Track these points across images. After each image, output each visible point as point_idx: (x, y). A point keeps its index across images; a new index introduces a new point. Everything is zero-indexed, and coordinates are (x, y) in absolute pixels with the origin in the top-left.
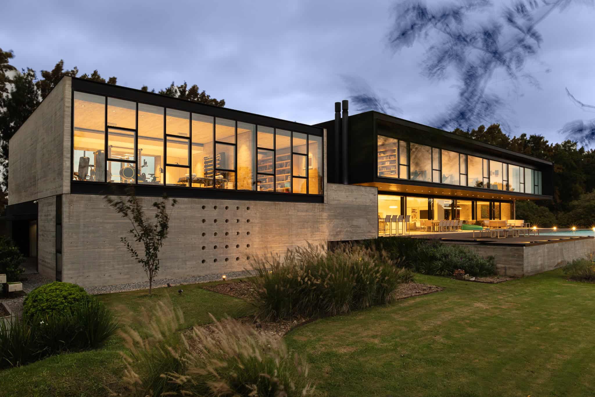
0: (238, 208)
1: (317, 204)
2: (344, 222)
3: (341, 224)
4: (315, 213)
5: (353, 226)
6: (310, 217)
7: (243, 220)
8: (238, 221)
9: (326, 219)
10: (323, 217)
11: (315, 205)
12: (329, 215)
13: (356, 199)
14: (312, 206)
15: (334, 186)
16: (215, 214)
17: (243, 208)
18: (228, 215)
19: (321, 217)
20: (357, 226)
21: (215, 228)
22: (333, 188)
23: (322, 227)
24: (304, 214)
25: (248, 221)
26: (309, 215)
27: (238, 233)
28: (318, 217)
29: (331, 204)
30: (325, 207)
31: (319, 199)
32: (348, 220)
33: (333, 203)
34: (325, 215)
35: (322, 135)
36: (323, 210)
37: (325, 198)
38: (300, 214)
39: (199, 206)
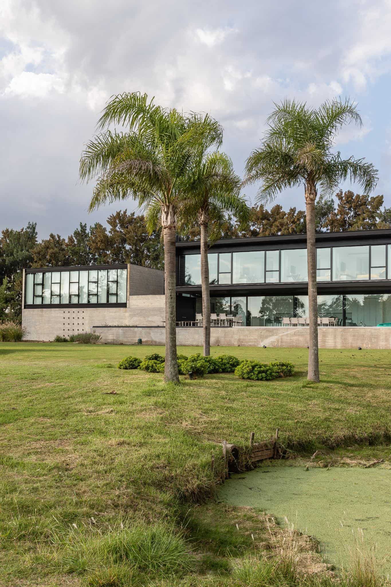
0: (78, 312)
1: (122, 308)
3: (139, 320)
4: (120, 313)
5: (148, 320)
7: (81, 318)
8: (78, 318)
9: (128, 317)
10: (126, 316)
12: (130, 315)
13: (151, 304)
14: (119, 310)
16: (68, 315)
17: (81, 312)
18: (74, 315)
19: (124, 316)
21: (68, 321)
22: (134, 298)
23: (125, 322)
24: (113, 314)
25: (83, 318)
26: (117, 315)
27: (78, 324)
28: (122, 316)
29: (132, 308)
30: (127, 310)
31: (124, 305)
32: (144, 317)
34: (127, 314)
35: (127, 268)
36: (126, 312)
37: (128, 305)
38: (111, 314)
39: (63, 312)
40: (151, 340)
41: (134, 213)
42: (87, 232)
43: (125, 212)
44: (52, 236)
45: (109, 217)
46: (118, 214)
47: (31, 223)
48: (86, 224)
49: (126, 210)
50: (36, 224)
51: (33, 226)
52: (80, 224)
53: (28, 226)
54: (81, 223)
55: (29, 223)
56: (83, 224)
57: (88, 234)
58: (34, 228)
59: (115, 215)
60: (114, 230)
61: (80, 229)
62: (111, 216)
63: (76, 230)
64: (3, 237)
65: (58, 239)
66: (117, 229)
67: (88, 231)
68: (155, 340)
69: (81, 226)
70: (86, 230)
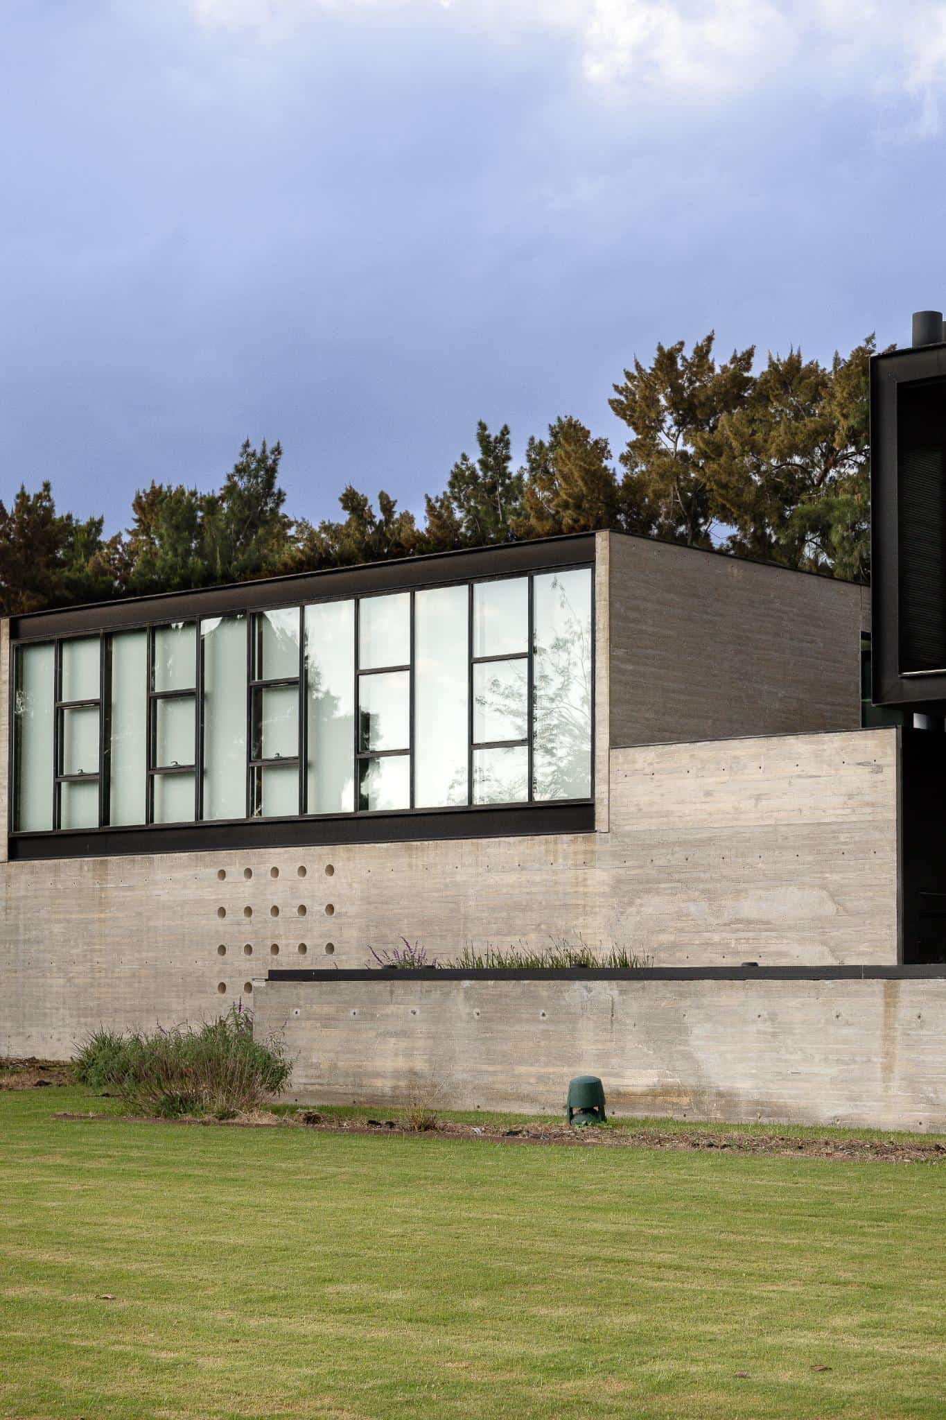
0: (303, 871)
1: (566, 838)
2: (692, 908)
4: (555, 872)
5: (739, 921)
6: (534, 890)
7: (316, 908)
8: (303, 910)
9: (604, 895)
10: (590, 890)
11: (556, 842)
12: (619, 881)
13: (758, 798)
14: (543, 848)
15: (644, 757)
16: (245, 892)
17: (317, 871)
18: (278, 893)
19: (581, 889)
20: (768, 923)
22: (638, 766)
23: (585, 927)
24: (512, 878)
25: (330, 909)
26: (533, 883)
28: (569, 890)
29: (628, 834)
30: (596, 848)
31: (577, 817)
32: (710, 896)
33: (635, 828)
34: (599, 877)
35: (590, 562)
36: (589, 861)
37: (601, 812)
39: (214, 871)
40: (691, 1082)
41: (750, 354)
42: (513, 467)
43: (702, 353)
44: (352, 502)
45: (622, 382)
46: (667, 359)
47: (256, 447)
48: (506, 431)
49: (710, 339)
50: (278, 451)
51: (263, 459)
52: (475, 429)
53: (239, 460)
54: (483, 427)
55: (247, 445)
56: (494, 432)
57: (520, 477)
58: (271, 472)
59: (648, 364)
60: (643, 448)
61: (476, 457)
62: (629, 376)
63: (459, 461)
64: (135, 526)
65: (379, 516)
66: (665, 442)
67: (517, 464)
68: (724, 1085)
69: (484, 440)
70: (508, 458)
